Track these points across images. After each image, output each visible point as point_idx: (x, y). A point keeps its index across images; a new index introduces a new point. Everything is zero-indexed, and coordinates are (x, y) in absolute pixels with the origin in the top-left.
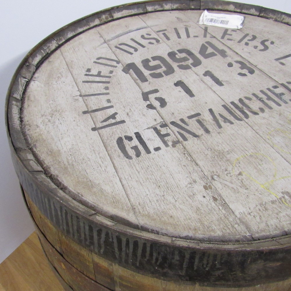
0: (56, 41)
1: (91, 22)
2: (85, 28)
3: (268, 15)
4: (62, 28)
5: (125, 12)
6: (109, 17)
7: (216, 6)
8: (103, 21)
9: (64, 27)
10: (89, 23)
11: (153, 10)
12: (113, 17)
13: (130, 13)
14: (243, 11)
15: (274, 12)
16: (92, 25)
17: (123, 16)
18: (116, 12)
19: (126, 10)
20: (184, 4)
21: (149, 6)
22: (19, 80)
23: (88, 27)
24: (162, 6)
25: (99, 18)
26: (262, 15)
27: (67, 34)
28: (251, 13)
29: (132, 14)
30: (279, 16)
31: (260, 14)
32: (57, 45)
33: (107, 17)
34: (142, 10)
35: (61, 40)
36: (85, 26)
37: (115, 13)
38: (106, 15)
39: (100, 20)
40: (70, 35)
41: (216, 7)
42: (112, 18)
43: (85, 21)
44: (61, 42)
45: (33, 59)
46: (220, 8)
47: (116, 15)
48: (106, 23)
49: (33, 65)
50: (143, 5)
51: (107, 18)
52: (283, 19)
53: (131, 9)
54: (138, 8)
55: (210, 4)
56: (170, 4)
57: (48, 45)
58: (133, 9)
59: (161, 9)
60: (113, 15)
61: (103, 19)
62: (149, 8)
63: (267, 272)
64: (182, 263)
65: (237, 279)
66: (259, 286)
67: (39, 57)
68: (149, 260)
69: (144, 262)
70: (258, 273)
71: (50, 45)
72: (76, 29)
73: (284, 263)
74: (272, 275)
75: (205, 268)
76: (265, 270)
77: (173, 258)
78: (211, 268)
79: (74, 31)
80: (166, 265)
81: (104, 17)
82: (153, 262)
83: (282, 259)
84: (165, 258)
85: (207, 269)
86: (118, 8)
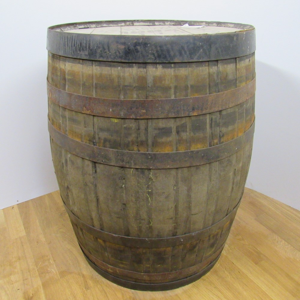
1: (120, 24)
4: (102, 21)
10: (118, 24)
11: (159, 24)
12: (133, 24)
13: (144, 24)
14: (209, 25)
15: (224, 23)
16: (120, 25)
17: (140, 25)
19: (142, 22)
20: (177, 23)
21: (157, 22)
22: (67, 27)
24: (164, 23)
26: (219, 25)
27: (103, 25)
28: (213, 25)
29: (146, 25)
30: (226, 24)
31: (217, 25)
32: (95, 27)
34: (152, 24)
35: (98, 25)
36: (115, 24)
37: (135, 23)
39: (125, 24)
43: (116, 22)
44: (98, 26)
45: (79, 26)
46: (197, 24)
48: (128, 26)
50: (154, 22)
51: (129, 24)
53: (145, 22)
54: (150, 22)
55: (192, 23)
56: (170, 22)
58: (147, 22)
59: (164, 24)
62: (156, 23)
63: (119, 52)
64: (86, 45)
65: (107, 57)
66: (119, 68)
67: (83, 27)
68: (76, 47)
69: (74, 50)
70: (115, 53)
71: (92, 25)
72: (110, 24)
73: (126, 47)
74: (122, 56)
75: (94, 47)
76: (118, 51)
77: (83, 43)
78: (96, 47)
79: (108, 25)
80: (81, 49)
81: (128, 23)
82: (77, 48)
83: (124, 44)
84: (81, 44)
85: (95, 48)
86: (138, 21)
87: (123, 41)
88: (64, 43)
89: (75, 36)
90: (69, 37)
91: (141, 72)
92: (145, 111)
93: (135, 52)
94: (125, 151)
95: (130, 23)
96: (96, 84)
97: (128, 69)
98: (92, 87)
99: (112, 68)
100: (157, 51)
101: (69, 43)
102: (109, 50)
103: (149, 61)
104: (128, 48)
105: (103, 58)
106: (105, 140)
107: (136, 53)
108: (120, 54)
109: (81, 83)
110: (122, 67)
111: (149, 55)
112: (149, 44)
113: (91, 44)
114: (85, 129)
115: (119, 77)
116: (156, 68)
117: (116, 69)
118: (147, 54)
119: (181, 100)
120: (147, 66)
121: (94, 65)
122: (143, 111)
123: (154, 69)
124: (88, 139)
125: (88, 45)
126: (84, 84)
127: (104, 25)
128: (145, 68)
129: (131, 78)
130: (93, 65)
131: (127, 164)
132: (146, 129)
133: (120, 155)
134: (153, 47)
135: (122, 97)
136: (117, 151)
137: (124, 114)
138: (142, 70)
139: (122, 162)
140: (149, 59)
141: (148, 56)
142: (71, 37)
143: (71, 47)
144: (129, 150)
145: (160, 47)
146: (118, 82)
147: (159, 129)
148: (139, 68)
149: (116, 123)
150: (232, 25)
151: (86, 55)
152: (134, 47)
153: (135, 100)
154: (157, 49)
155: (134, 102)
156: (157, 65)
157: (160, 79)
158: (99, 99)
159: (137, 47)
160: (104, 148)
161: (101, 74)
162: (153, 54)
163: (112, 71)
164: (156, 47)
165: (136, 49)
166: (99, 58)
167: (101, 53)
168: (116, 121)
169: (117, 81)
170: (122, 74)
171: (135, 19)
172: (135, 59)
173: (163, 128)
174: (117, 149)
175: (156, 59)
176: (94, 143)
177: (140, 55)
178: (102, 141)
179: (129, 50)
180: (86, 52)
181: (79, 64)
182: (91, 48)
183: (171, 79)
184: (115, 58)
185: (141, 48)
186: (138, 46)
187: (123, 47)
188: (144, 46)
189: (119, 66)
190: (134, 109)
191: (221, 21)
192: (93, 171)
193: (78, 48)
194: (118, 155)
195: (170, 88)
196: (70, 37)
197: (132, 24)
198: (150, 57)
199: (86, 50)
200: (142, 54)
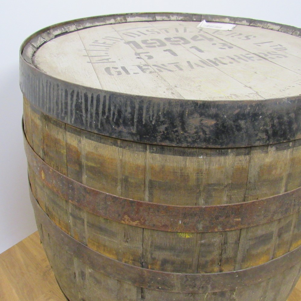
0: (76, 26)
1: (108, 20)
2: (101, 24)
3: (256, 25)
4: (83, 19)
5: (138, 19)
8: (117, 21)
9: (85, 18)
10: (105, 20)
11: (161, 20)
12: (126, 20)
13: (141, 19)
14: (236, 22)
15: (261, 22)
16: (108, 22)
17: (135, 21)
18: (129, 17)
19: (138, 17)
20: (187, 17)
21: (158, 16)
22: (39, 38)
23: (104, 23)
24: (169, 18)
25: (115, 19)
26: (252, 24)
27: (86, 24)
28: (243, 24)
29: (143, 20)
30: (265, 25)
31: (250, 24)
32: (76, 29)
33: (122, 19)
35: (79, 26)
36: (102, 22)
37: (128, 17)
38: (121, 18)
39: (116, 21)
41: (214, 20)
42: (125, 21)
43: (102, 18)
44: (80, 28)
45: (54, 31)
46: (217, 20)
47: (129, 19)
48: (119, 23)
49: (53, 34)
50: (153, 15)
51: (121, 20)
52: (268, 27)
53: (142, 17)
54: (149, 16)
55: (210, 18)
56: (176, 16)
57: (68, 27)
58: (144, 17)
61: (118, 20)
62: (158, 18)
63: (204, 132)
64: (133, 116)
65: (179, 140)
66: (201, 157)
67: (59, 32)
68: (108, 117)
69: (104, 121)
70: (197, 133)
71: (70, 27)
72: (94, 22)
73: (218, 123)
74: (210, 138)
75: (151, 122)
76: (202, 129)
77: (126, 111)
78: (156, 121)
79: (92, 23)
80: (121, 121)
81: (119, 19)
82: (111, 119)
83: (215, 116)
84: (120, 112)
85: (153, 123)
86: (132, 15)
87: (213, 111)
88: (76, 105)
89: (105, 97)
90: (90, 96)
91: (240, 161)
92: (240, 219)
93: (234, 130)
94: (199, 274)
95: (122, 18)
96: (151, 182)
97: (218, 158)
98: (143, 186)
99: (188, 158)
100: (273, 126)
101: (89, 107)
102: (183, 129)
103: (257, 143)
104: (223, 124)
105: (171, 141)
106: (165, 262)
107: (236, 133)
108: (206, 134)
109: (119, 177)
110: (207, 155)
111: (260, 135)
112: (262, 114)
113: (144, 115)
114: (126, 244)
115: (199, 172)
116: (267, 152)
117: (194, 159)
118: (256, 132)
119: (293, 193)
120: (252, 152)
121: (148, 152)
122: (237, 220)
123: (263, 154)
124: (131, 258)
125: (136, 116)
126: (125, 181)
127: (88, 25)
128: (248, 154)
129: (222, 172)
130: (146, 149)
131: (201, 289)
132: (237, 242)
133: (189, 280)
134: (268, 120)
135: (202, 202)
136: (186, 276)
137: (203, 227)
138: (242, 158)
139: (192, 288)
140: (259, 140)
141: (257, 135)
142: (95, 97)
143: (94, 115)
144: (206, 272)
145: (279, 118)
146: (198, 179)
147: (256, 238)
148: (238, 154)
149: (188, 239)
150: (278, 27)
151: (132, 134)
152: (234, 121)
153: (225, 205)
154: (274, 121)
155: (224, 209)
156: (268, 148)
157: (270, 168)
158: (158, 206)
159: (239, 121)
160: (161, 272)
161: (163, 167)
162: (266, 131)
163: (186, 162)
164: (272, 119)
165: (237, 126)
166: (161, 141)
167: (166, 132)
168: (187, 236)
169: (195, 177)
170: (205, 167)
171: (127, 12)
172: (234, 142)
173: (262, 236)
174: (185, 272)
175: (268, 139)
176: (142, 263)
177: (244, 134)
178: (159, 263)
179: (224, 127)
180: (131, 128)
181: (114, 146)
182: (144, 123)
183: (285, 165)
184: (194, 142)
185: (246, 123)
186: (241, 119)
187: (213, 122)
188: (252, 119)
189: (202, 154)
190: (221, 219)
191: (253, 18)
192: (138, 296)
193: (113, 119)
194: (188, 280)
195: (281, 179)
196: (92, 97)
197: (124, 20)
198: (260, 137)
199: (133, 125)
200: (246, 132)
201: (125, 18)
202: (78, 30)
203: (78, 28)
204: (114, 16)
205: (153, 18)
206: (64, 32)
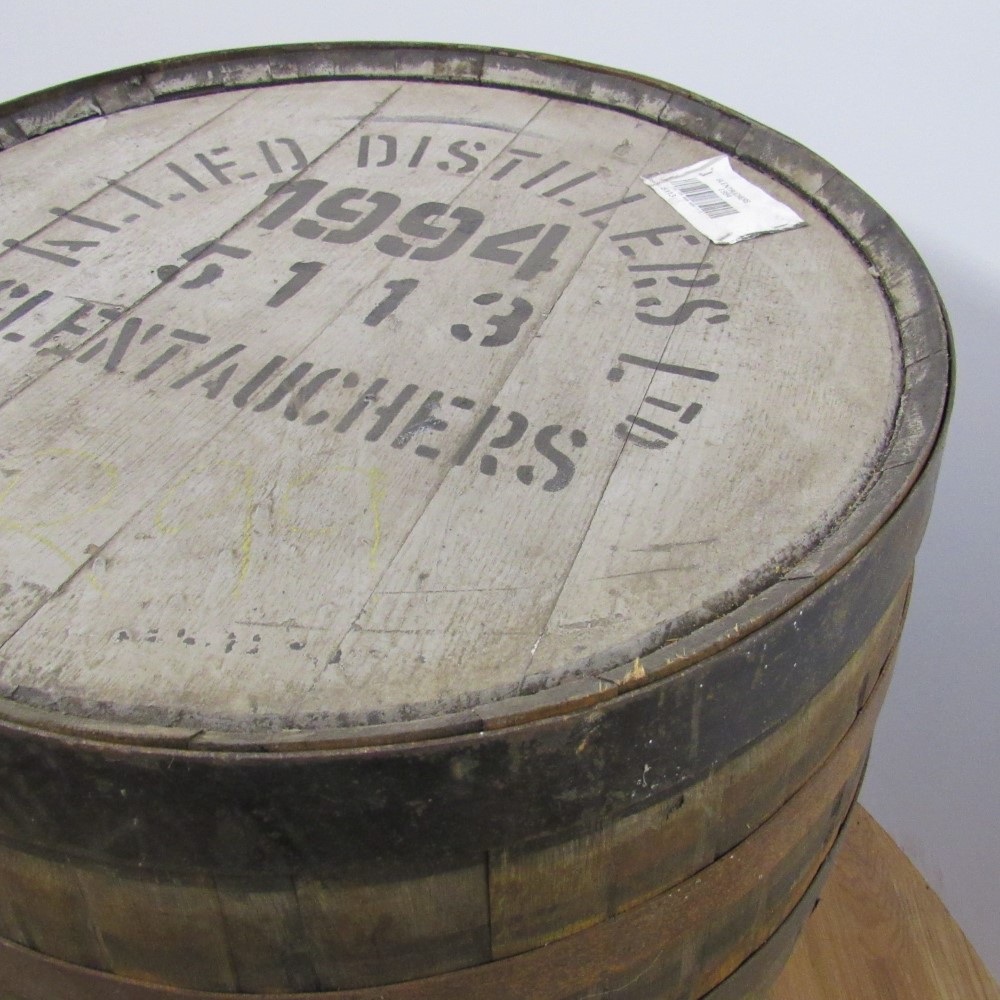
0: (272, 68)
1: (410, 62)
2: (379, 71)
3: (878, 251)
5: (525, 76)
6: (468, 70)
7: (780, 162)
8: (445, 73)
9: (319, 44)
10: (400, 62)
11: (606, 101)
12: (480, 74)
13: (532, 81)
14: (835, 210)
16: (406, 70)
17: (513, 82)
18: (499, 65)
19: (531, 69)
20: (700, 118)
21: (602, 84)
22: (78, 100)
23: (391, 72)
24: (637, 100)
25: (437, 61)
26: (866, 243)
27: (316, 66)
28: (846, 225)
30: (900, 267)
31: (862, 239)
32: (265, 79)
33: (465, 68)
34: (577, 90)
35: (286, 70)
36: (382, 64)
37: (494, 66)
38: (464, 63)
39: (437, 69)
40: (322, 70)
41: (776, 166)
42: (476, 77)
44: (282, 77)
45: (164, 79)
47: (493, 74)
48: (449, 81)
49: (153, 91)
50: (587, 75)
51: (460, 70)
53: (545, 73)
54: (568, 77)
55: (769, 147)
56: (663, 103)
57: (240, 67)
60: (485, 68)
61: (450, 68)
67: (188, 82)
71: (247, 70)
81: (455, 63)
86: (511, 58)
95: (467, 63)
197: (474, 72)
201: (482, 63)
202: (274, 83)
203: (275, 77)
204: (439, 52)
205: (583, 86)
206: (210, 83)
